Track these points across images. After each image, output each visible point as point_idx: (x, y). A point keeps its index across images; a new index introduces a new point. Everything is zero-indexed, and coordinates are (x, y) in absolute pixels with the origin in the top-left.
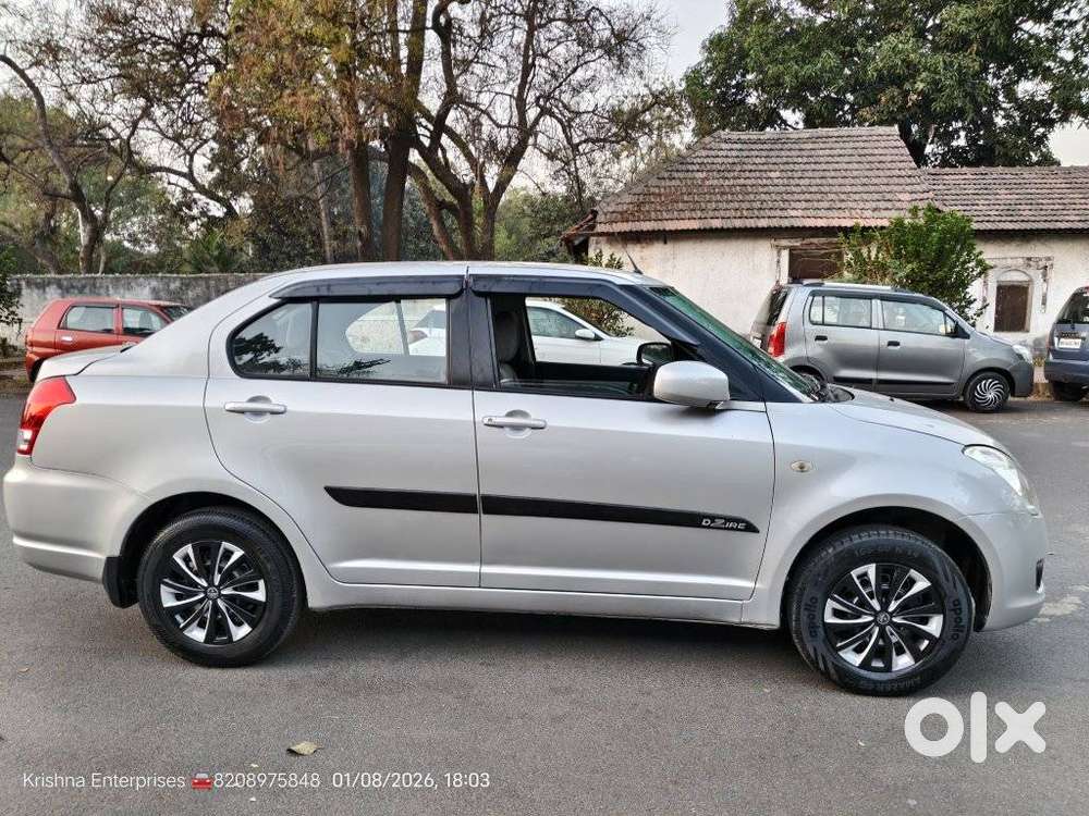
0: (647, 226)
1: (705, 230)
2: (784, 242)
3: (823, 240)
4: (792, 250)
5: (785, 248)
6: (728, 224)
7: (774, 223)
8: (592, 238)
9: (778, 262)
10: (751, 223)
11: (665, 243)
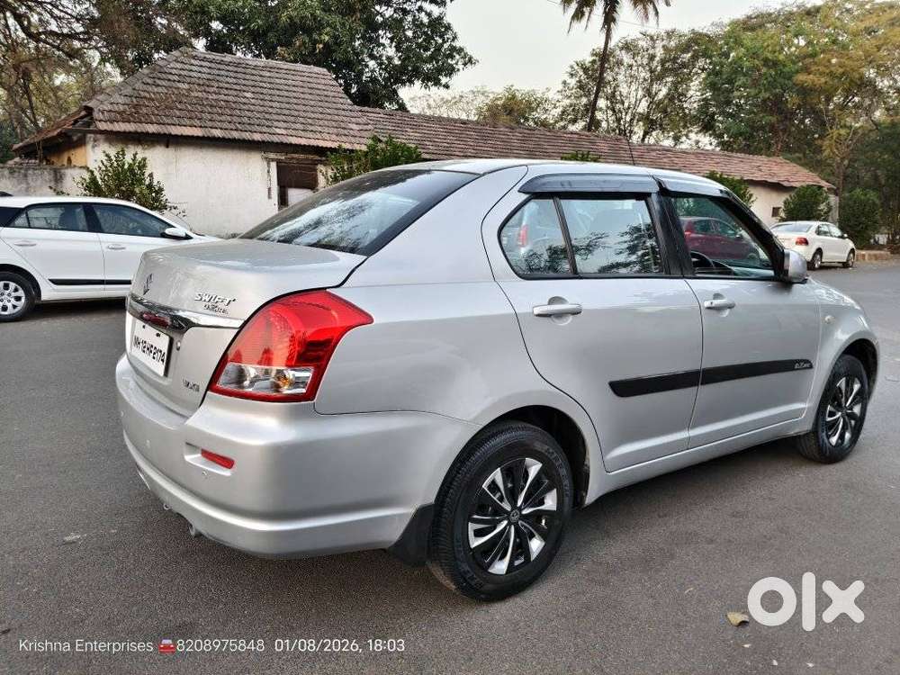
0: (152, 129)
1: (208, 138)
2: (272, 156)
3: (302, 156)
4: (279, 162)
5: (273, 160)
6: (228, 135)
7: (266, 138)
8: (89, 135)
9: (269, 172)
10: (247, 136)
11: (167, 147)
